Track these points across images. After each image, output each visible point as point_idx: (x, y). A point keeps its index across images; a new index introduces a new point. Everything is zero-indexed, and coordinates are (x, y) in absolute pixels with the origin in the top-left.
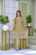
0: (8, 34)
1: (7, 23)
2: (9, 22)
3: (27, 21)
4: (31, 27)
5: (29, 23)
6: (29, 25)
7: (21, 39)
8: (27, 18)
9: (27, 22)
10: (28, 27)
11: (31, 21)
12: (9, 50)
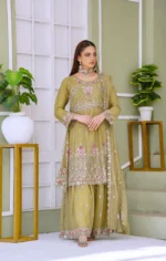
0: (33, 160)
2: (35, 100)
3: (132, 95)
4: (156, 127)
5: (145, 104)
6: (146, 114)
7: (99, 183)
8: (135, 79)
9: (135, 101)
10: (141, 123)
11: (153, 97)
12: (36, 238)
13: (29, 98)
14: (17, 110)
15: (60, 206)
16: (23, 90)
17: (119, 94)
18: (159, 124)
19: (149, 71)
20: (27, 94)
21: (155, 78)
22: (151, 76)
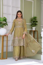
0: (6, 39)
1: (5, 26)
4: (36, 32)
5: (34, 26)
6: (34, 29)
8: (32, 20)
9: (31, 25)
10: (33, 31)
11: (36, 25)
12: (7, 59)
13: (6, 24)
14: (3, 27)
15: (13, 51)
16: (4, 22)
17: (27, 24)
18: (37, 31)
19: (35, 18)
20: (5, 23)
21: (36, 20)
22: (35, 19)
